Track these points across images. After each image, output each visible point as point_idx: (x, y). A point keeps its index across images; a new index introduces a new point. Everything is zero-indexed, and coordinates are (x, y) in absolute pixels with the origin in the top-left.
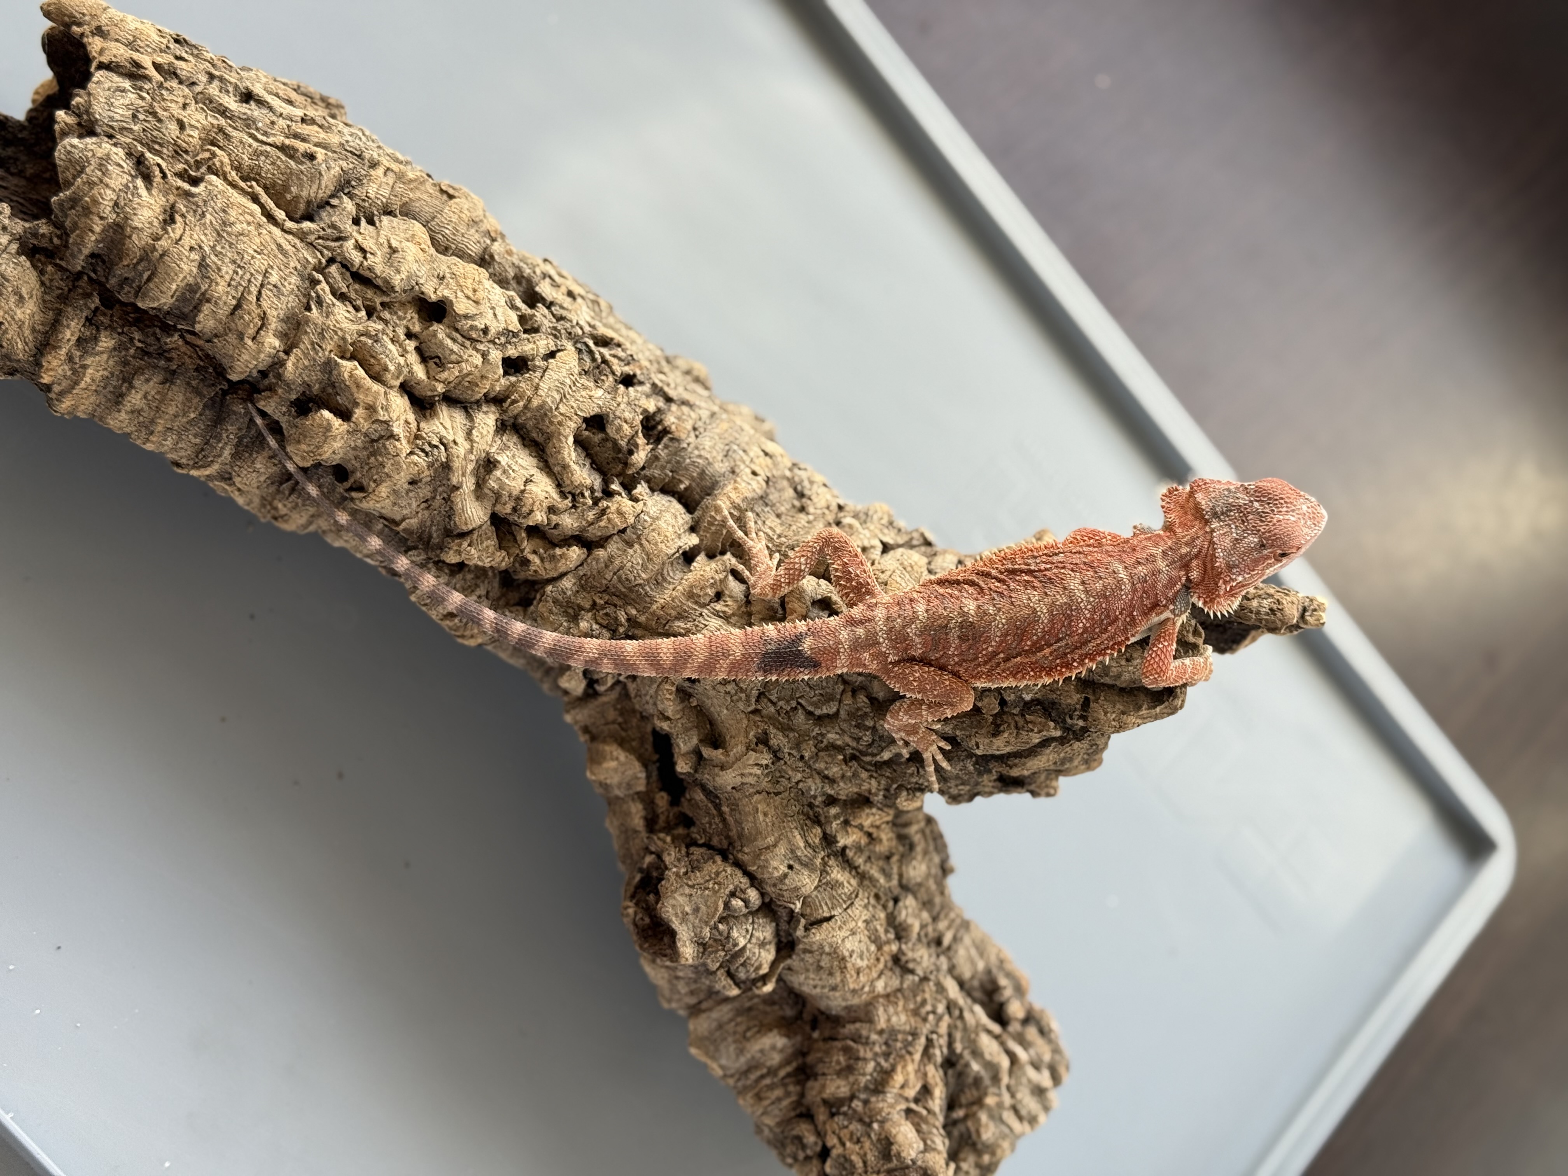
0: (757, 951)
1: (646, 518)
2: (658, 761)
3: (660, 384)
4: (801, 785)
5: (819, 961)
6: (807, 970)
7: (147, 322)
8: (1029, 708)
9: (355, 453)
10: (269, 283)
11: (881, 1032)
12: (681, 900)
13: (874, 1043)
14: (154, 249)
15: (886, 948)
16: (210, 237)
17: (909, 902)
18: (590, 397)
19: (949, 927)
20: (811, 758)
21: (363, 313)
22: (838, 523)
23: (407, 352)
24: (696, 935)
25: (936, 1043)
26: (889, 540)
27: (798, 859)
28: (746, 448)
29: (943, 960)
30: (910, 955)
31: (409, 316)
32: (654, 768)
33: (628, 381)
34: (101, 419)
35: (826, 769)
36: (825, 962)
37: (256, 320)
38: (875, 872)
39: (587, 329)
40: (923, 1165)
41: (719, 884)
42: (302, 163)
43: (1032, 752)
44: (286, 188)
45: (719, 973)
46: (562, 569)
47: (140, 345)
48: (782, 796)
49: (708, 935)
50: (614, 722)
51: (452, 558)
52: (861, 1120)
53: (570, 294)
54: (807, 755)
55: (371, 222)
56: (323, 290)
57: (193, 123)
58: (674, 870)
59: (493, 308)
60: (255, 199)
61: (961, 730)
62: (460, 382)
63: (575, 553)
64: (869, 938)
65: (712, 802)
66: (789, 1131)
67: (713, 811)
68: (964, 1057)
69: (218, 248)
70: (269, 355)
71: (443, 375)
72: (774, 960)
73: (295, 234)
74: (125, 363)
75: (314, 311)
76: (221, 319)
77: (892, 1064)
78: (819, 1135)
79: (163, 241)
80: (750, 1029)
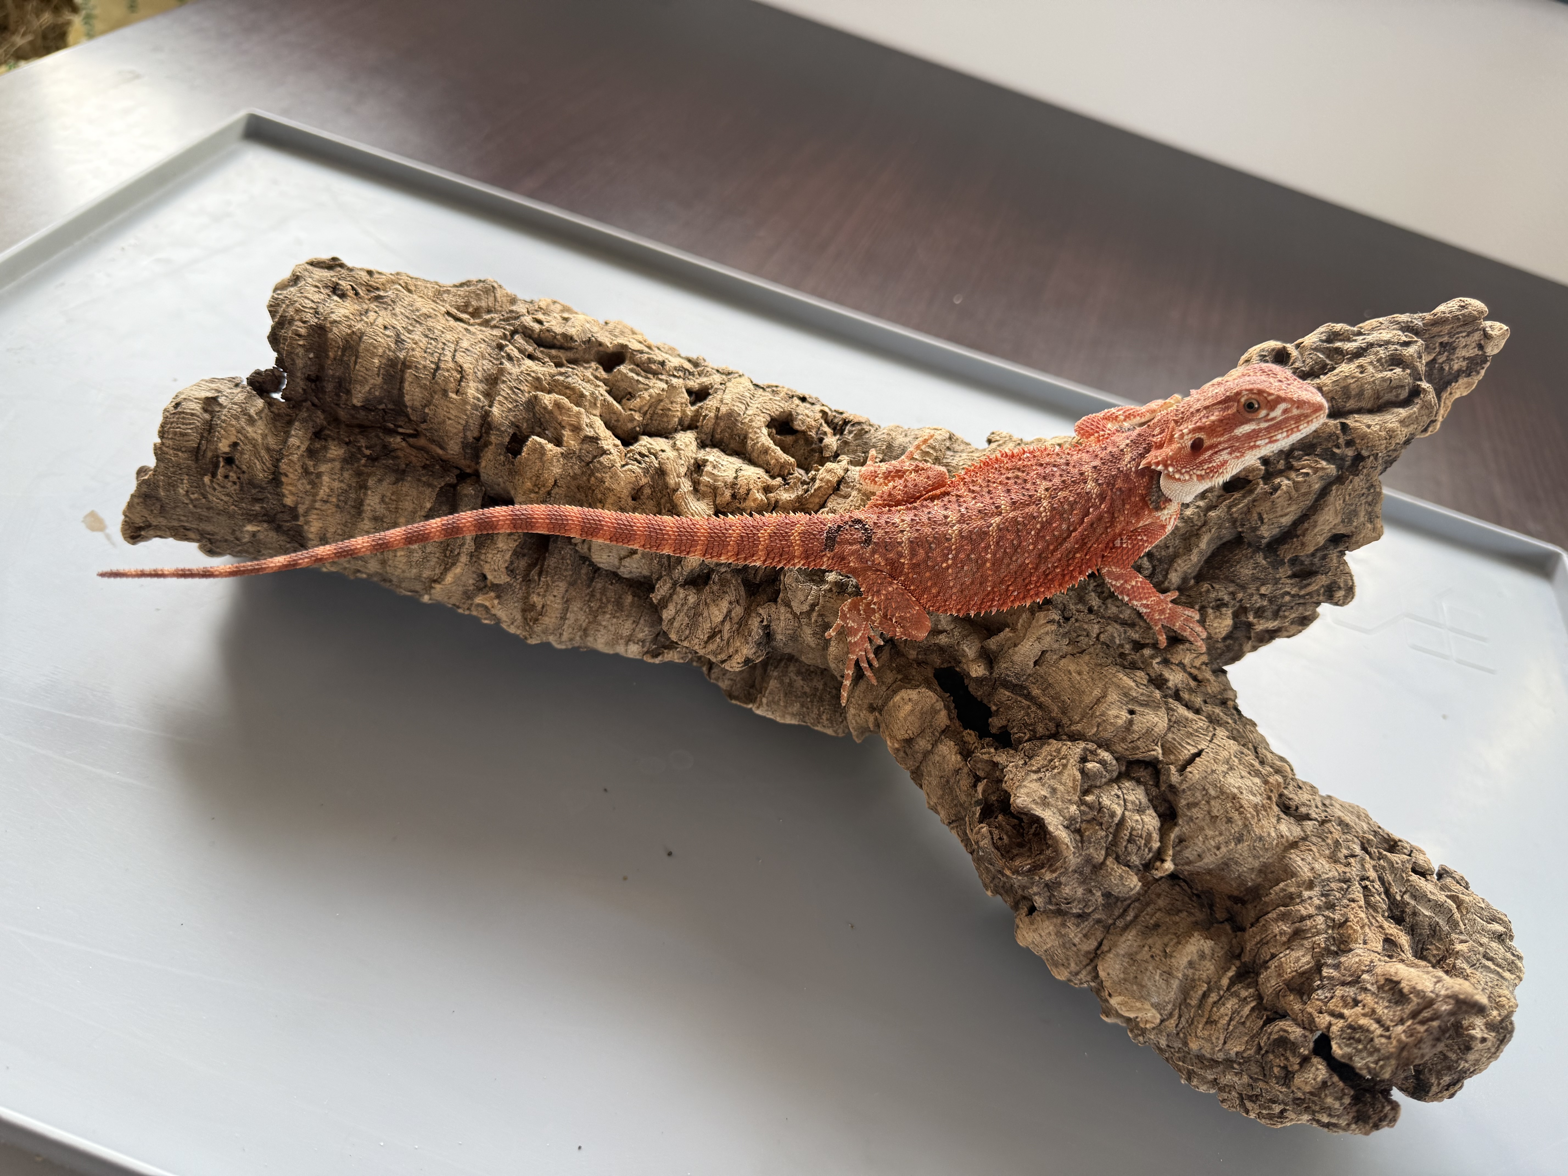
0: (1138, 818)
4: (1102, 637)
5: (1209, 812)
6: (1202, 829)
10: (461, 348)
11: (1310, 884)
12: (1033, 786)
13: (1310, 898)
14: (353, 334)
15: (1272, 780)
18: (770, 399)
21: (552, 365)
23: (599, 388)
24: (1064, 817)
25: (1372, 890)
27: (1136, 701)
30: (1297, 799)
31: (593, 366)
35: (1121, 612)
36: (1217, 809)
37: (455, 374)
41: (1065, 758)
45: (1108, 863)
47: (368, 452)
48: (1088, 652)
49: (1079, 814)
52: (1344, 983)
56: (512, 351)
58: (1012, 766)
62: (654, 411)
64: (1250, 773)
65: (1021, 694)
66: (1269, 1038)
67: (1026, 703)
68: (1408, 903)
69: (410, 328)
70: (475, 407)
71: (636, 403)
72: (1160, 829)
73: (480, 324)
74: (359, 474)
75: (507, 365)
76: (425, 384)
77: (1341, 915)
78: (1304, 1028)
79: (359, 326)
80: (1166, 945)
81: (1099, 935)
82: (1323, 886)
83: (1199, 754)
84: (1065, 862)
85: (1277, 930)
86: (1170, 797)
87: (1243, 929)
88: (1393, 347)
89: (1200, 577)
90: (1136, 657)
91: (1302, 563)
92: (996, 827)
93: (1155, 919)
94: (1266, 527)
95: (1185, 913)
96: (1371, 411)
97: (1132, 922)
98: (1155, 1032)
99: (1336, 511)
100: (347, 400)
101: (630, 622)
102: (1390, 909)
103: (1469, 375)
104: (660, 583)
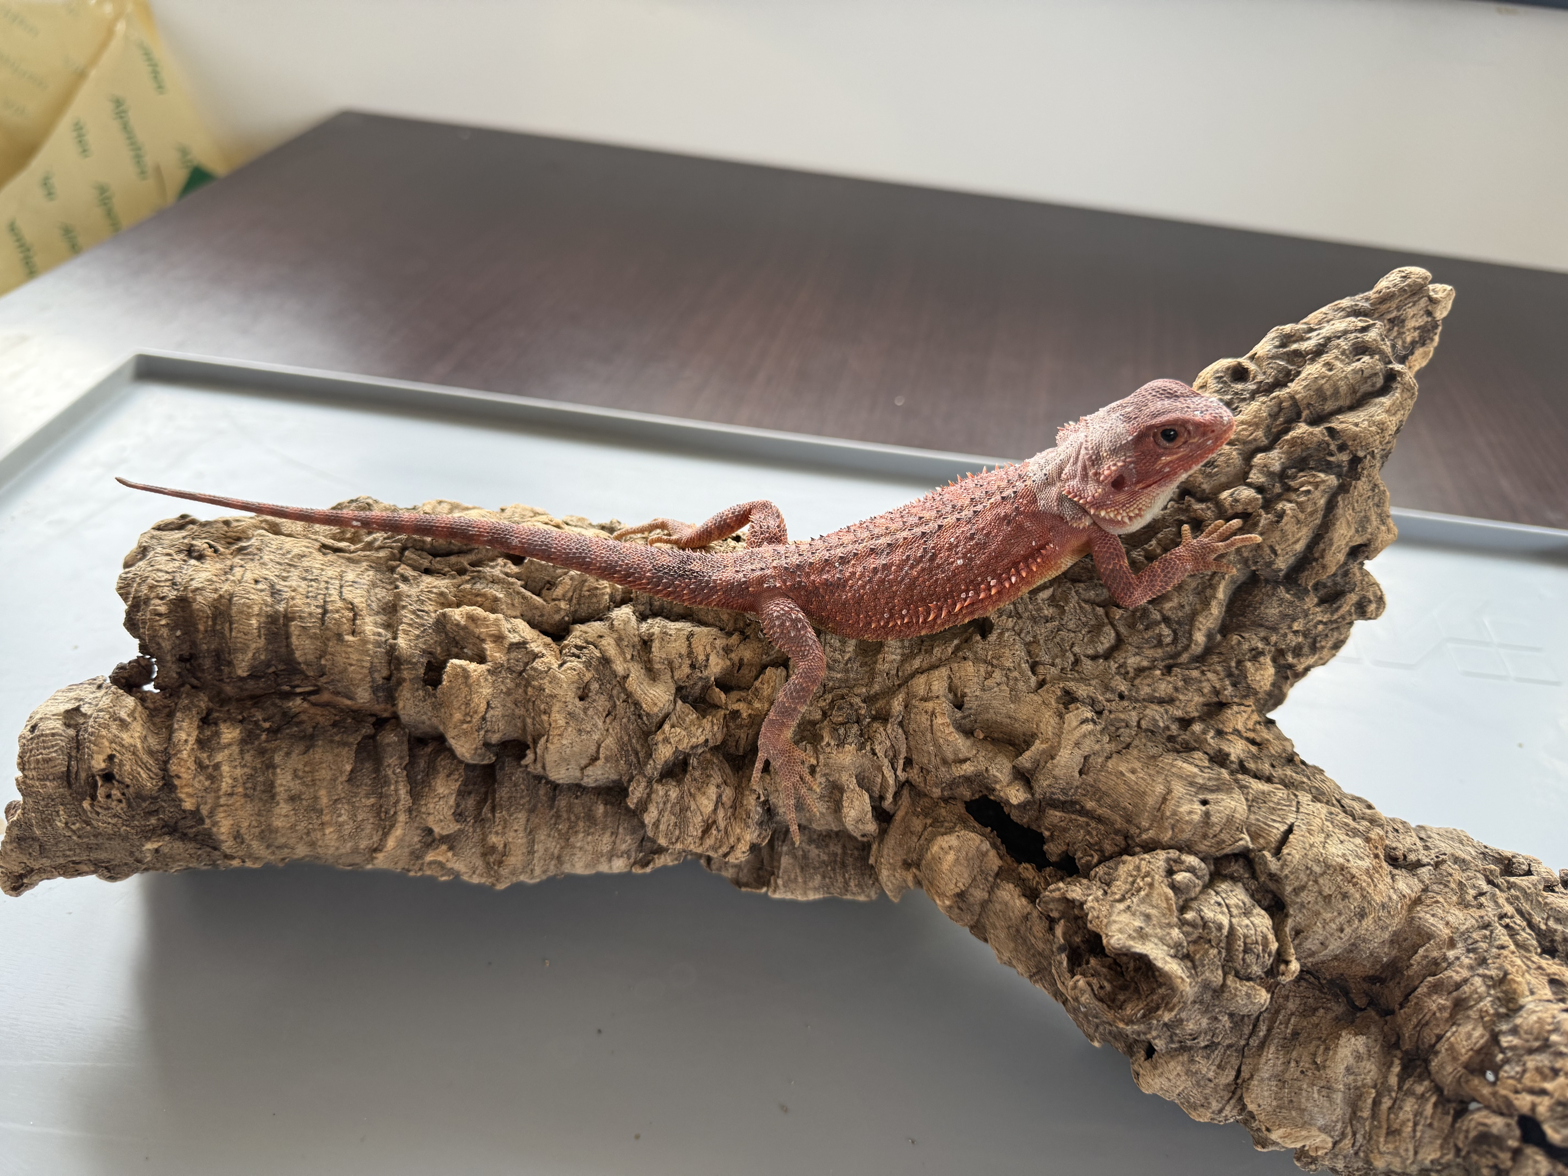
0: (1246, 922)
4: (1144, 723)
5: (1320, 893)
6: (1318, 914)
10: (347, 581)
11: (1452, 942)
12: (1123, 919)
14: (221, 599)
16: (273, 569)
20: (1130, 691)
21: (454, 575)
24: (1169, 946)
25: (1515, 928)
27: (1203, 788)
35: (1154, 691)
36: (1327, 887)
37: (346, 613)
38: (1292, 775)
41: (1147, 874)
45: (1229, 983)
47: (267, 725)
48: (1134, 744)
49: (1181, 935)
51: (664, 753)
54: (1123, 689)
56: (405, 571)
58: (1091, 898)
64: (1347, 835)
66: (1466, 1137)
67: (1082, 820)
68: (1556, 931)
69: (285, 574)
70: (378, 644)
71: (559, 591)
72: (1273, 928)
73: (363, 550)
74: (262, 752)
75: (403, 587)
76: (315, 634)
77: (1497, 968)
78: (1501, 1114)
79: (226, 587)
80: (1314, 1055)
81: (1235, 1062)
82: (1466, 940)
83: (1290, 830)
84: (1182, 996)
85: (1434, 1007)
86: (1272, 886)
87: (1392, 1012)
88: (1353, 336)
89: (1225, 629)
90: (1186, 736)
91: (1325, 586)
92: (1093, 976)
93: (1291, 1027)
94: (1281, 558)
95: (1322, 1011)
96: (1352, 408)
97: (1266, 1037)
98: (1328, 1157)
99: (1348, 522)
100: (230, 673)
101: (608, 834)
102: (1538, 941)
103: (1423, 344)
104: (633, 785)
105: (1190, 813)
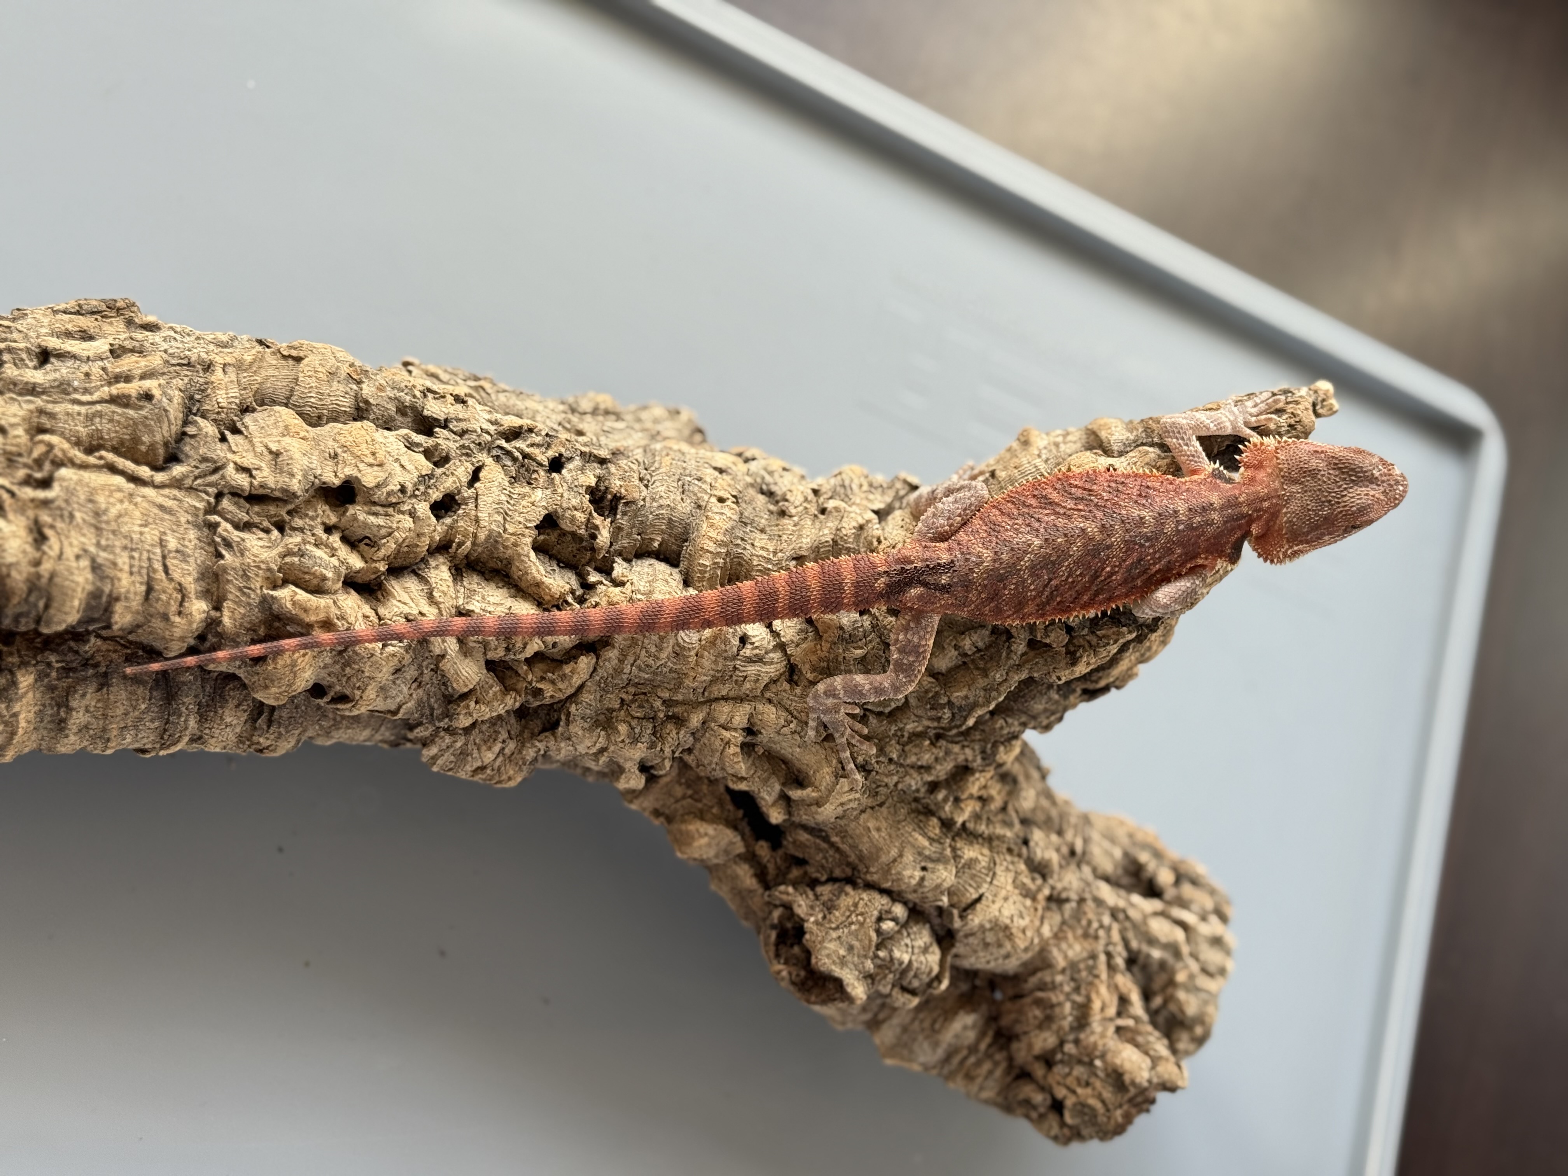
0: (922, 958)
1: (639, 596)
2: (745, 816)
3: (586, 449)
7: (57, 641)
8: (1097, 624)
9: (327, 671)
10: (170, 552)
11: (1063, 971)
12: (832, 946)
13: (1061, 985)
14: (39, 576)
15: (1041, 897)
16: (89, 535)
17: (1037, 836)
18: (533, 504)
19: (1075, 835)
20: (899, 757)
21: (275, 533)
22: (823, 511)
23: (336, 550)
24: (860, 972)
25: (1114, 954)
26: (879, 505)
27: (929, 859)
28: (699, 474)
29: (1086, 870)
30: (1059, 886)
31: (320, 512)
32: (744, 826)
33: (556, 465)
34: (49, 749)
35: (918, 760)
36: (990, 938)
37: (174, 595)
38: (1000, 830)
39: (492, 429)
40: (1160, 1081)
41: (862, 914)
42: (141, 408)
43: (1114, 661)
44: (136, 440)
45: (894, 993)
46: (579, 682)
47: (60, 665)
48: (887, 804)
49: (872, 966)
50: (684, 797)
51: (464, 722)
52: (1080, 1062)
53: (459, 400)
54: (895, 756)
55: (236, 431)
56: (226, 530)
57: (13, 420)
58: (812, 919)
59: (397, 460)
60: (113, 469)
61: (1038, 671)
62: (399, 551)
63: (585, 663)
64: (1021, 894)
65: (819, 837)
67: (825, 847)
70: (202, 619)
71: (380, 553)
72: (940, 959)
73: (169, 485)
75: (227, 557)
76: (138, 610)
77: (1085, 995)
78: (1045, 1090)
79: (46, 567)
80: (935, 1021)
82: (1073, 969)
90: (930, 801)
104: (421, 727)
105: (911, 877)
